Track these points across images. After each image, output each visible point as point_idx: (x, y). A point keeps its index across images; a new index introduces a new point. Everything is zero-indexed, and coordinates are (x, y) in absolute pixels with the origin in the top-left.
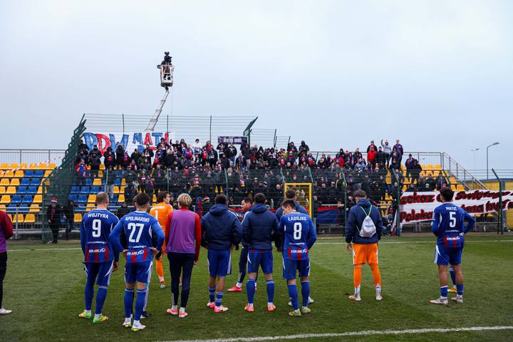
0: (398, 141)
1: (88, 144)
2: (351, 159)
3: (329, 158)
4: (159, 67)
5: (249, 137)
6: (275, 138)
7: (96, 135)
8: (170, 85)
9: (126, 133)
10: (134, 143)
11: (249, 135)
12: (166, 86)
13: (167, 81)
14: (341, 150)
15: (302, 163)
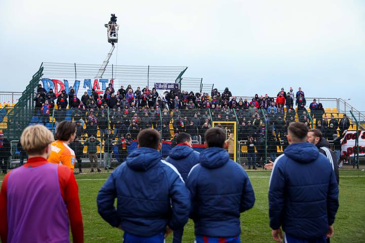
0: (300, 88)
1: (46, 88)
2: (264, 102)
3: (246, 102)
4: (106, 26)
5: (180, 84)
6: (201, 85)
7: (52, 80)
8: (115, 41)
9: (77, 79)
10: (84, 87)
11: (180, 82)
12: (113, 41)
13: (113, 38)
14: (256, 95)
15: (224, 105)
